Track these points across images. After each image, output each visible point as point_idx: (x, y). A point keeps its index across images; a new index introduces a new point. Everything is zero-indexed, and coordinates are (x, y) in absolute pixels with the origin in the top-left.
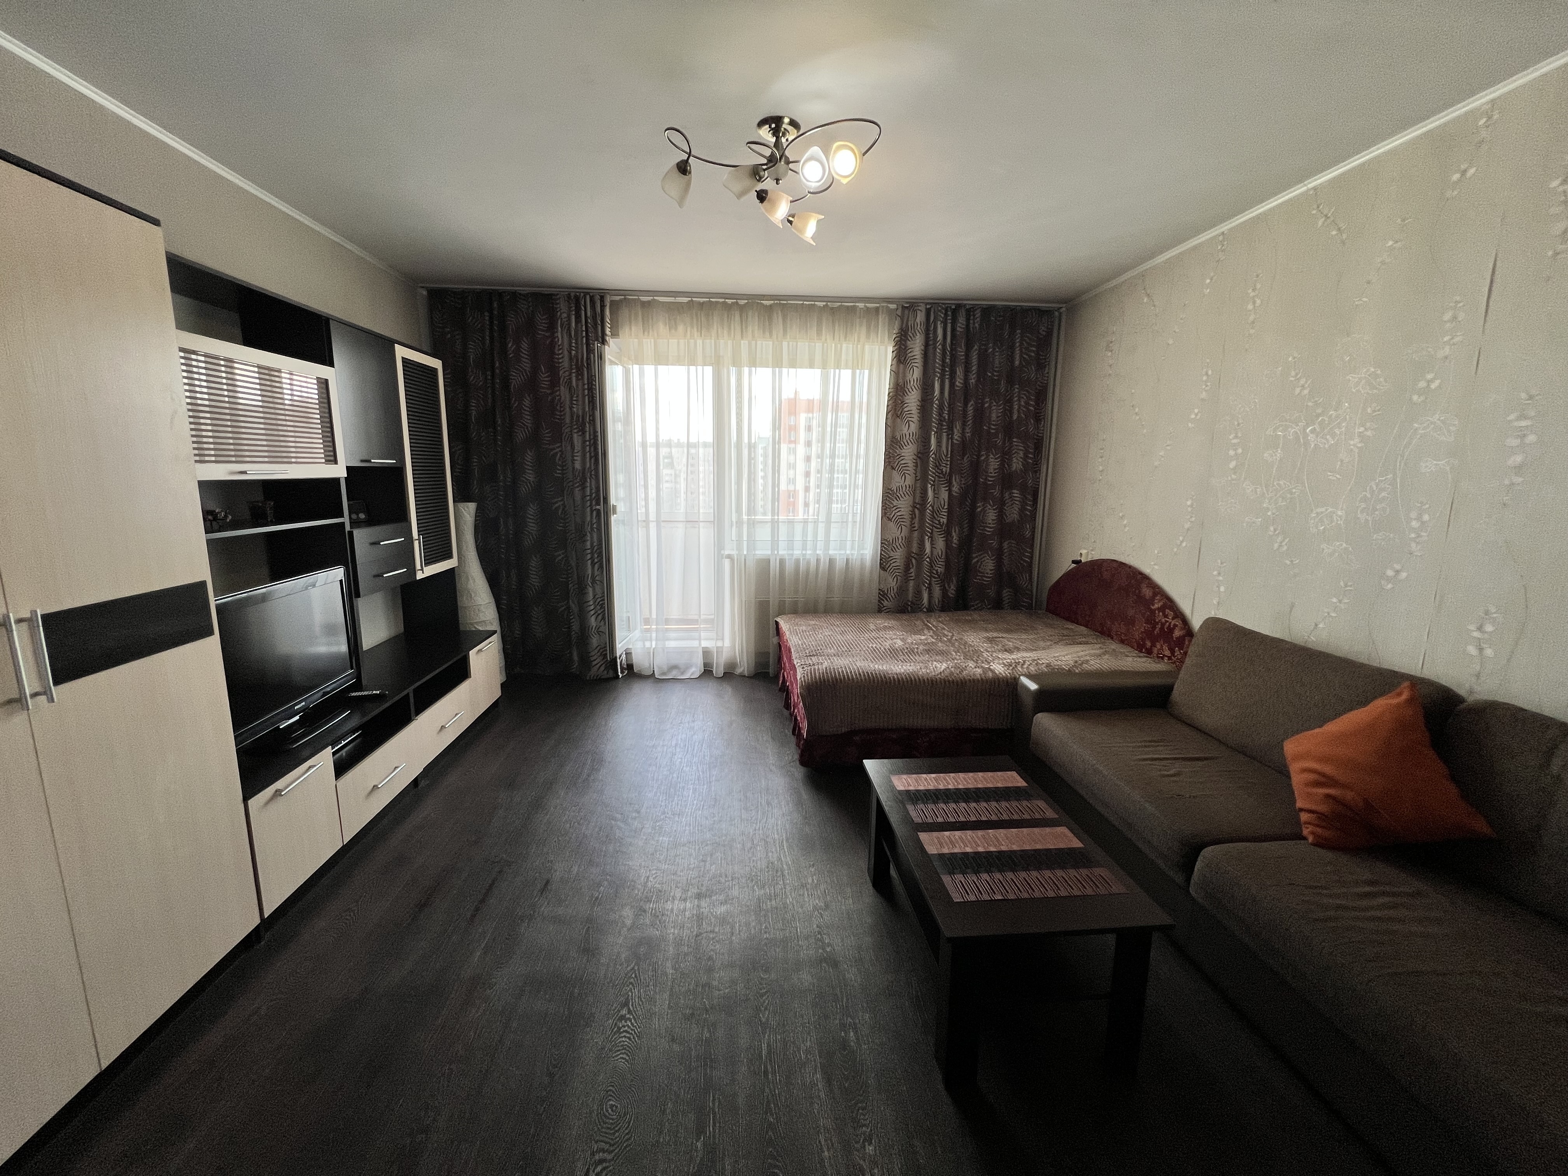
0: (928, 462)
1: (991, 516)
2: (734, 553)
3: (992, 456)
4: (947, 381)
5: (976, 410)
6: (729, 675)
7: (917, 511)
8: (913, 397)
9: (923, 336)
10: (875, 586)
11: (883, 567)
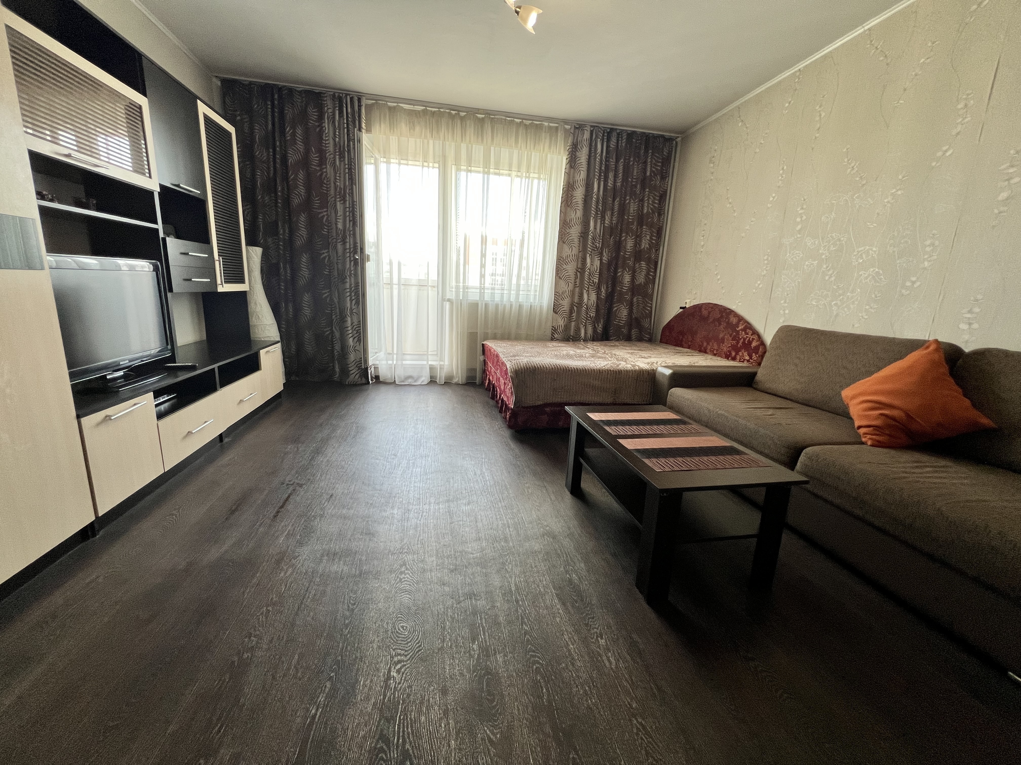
0: (588, 239)
1: (627, 278)
2: (453, 297)
3: (629, 238)
4: (602, 182)
5: (620, 205)
6: (448, 383)
7: (578, 274)
8: (579, 192)
9: (588, 149)
10: (549, 325)
11: (555, 311)
